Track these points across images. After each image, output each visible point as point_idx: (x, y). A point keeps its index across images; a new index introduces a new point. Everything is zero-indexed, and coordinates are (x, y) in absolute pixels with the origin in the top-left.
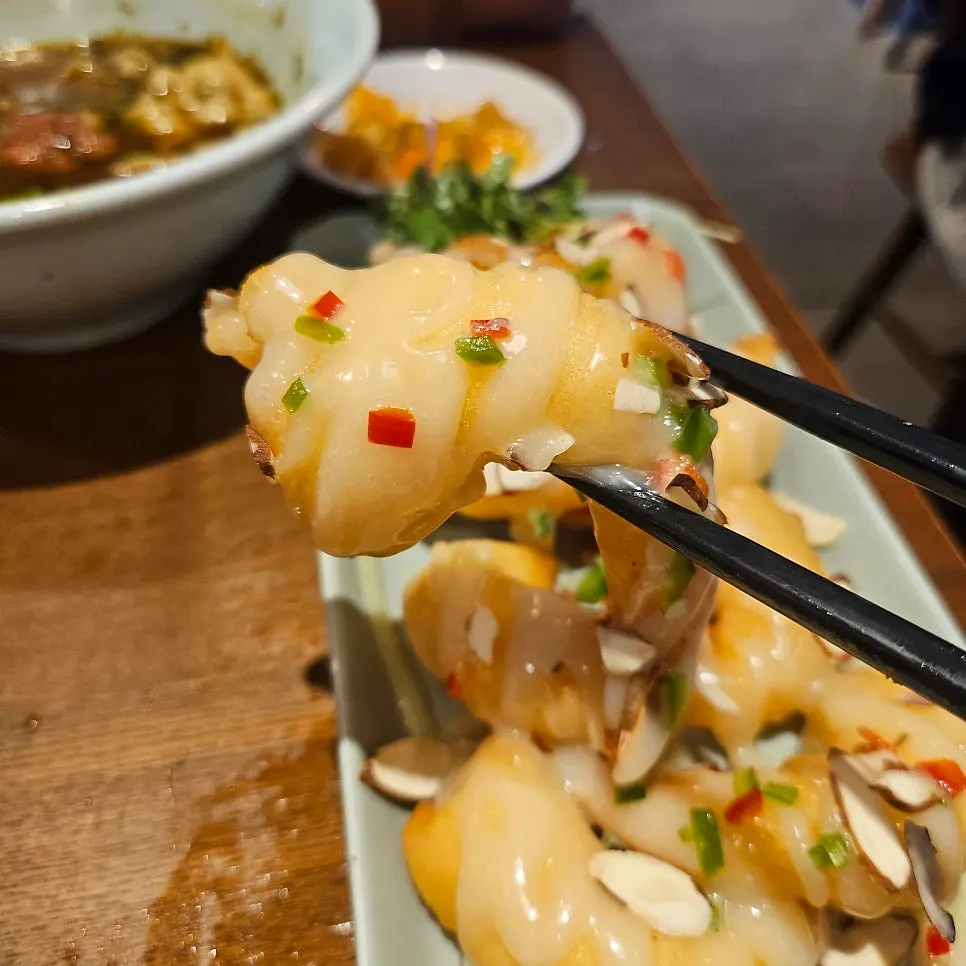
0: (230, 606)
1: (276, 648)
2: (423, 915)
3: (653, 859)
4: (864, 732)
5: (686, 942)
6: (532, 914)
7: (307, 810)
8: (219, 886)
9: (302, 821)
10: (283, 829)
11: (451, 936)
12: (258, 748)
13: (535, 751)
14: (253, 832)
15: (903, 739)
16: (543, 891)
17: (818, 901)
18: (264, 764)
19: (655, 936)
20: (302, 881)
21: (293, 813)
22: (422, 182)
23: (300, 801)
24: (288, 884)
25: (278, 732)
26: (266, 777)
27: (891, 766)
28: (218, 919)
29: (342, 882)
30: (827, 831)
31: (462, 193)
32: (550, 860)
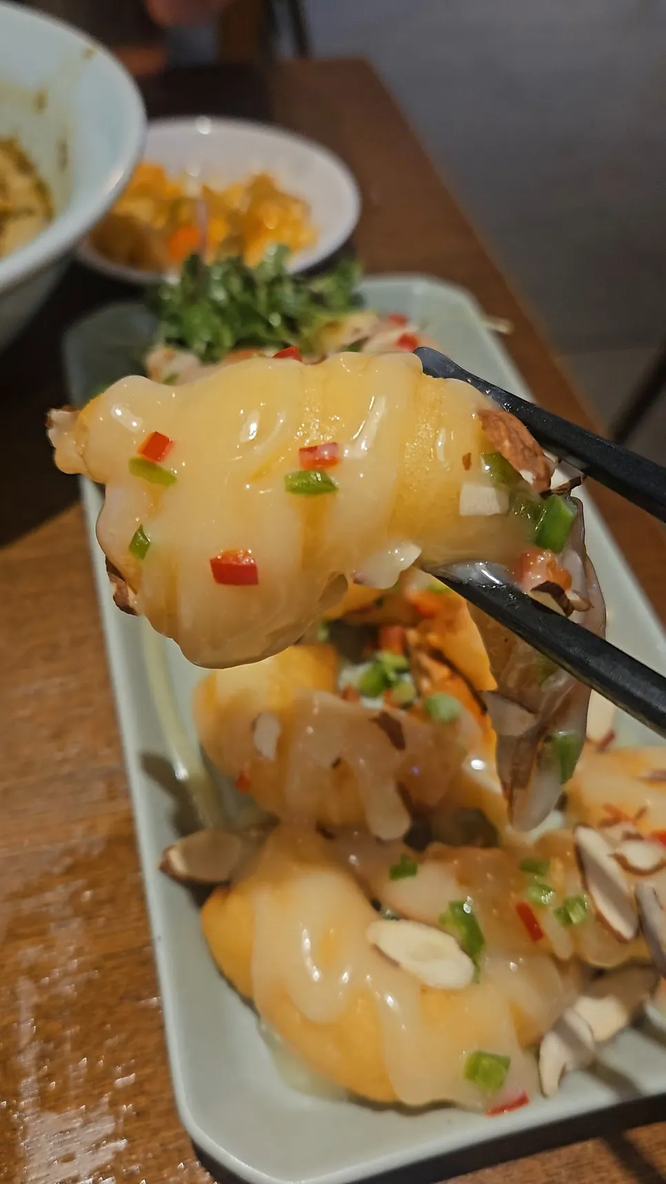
0: (24, 713)
1: (73, 751)
2: (223, 984)
3: (423, 926)
4: (608, 808)
5: (450, 993)
6: (316, 975)
7: (112, 900)
8: (34, 972)
9: (107, 910)
10: (89, 918)
11: (248, 1002)
12: (61, 846)
13: (320, 839)
14: (62, 921)
15: (642, 813)
16: (327, 956)
17: (564, 953)
18: (68, 861)
19: (425, 990)
20: (109, 964)
21: (97, 903)
22: (194, 267)
23: (103, 892)
24: (98, 968)
25: (79, 830)
26: (71, 871)
27: (629, 837)
28: (35, 999)
29: (149, 963)
30: (571, 894)
31: (236, 284)
32: (332, 931)
